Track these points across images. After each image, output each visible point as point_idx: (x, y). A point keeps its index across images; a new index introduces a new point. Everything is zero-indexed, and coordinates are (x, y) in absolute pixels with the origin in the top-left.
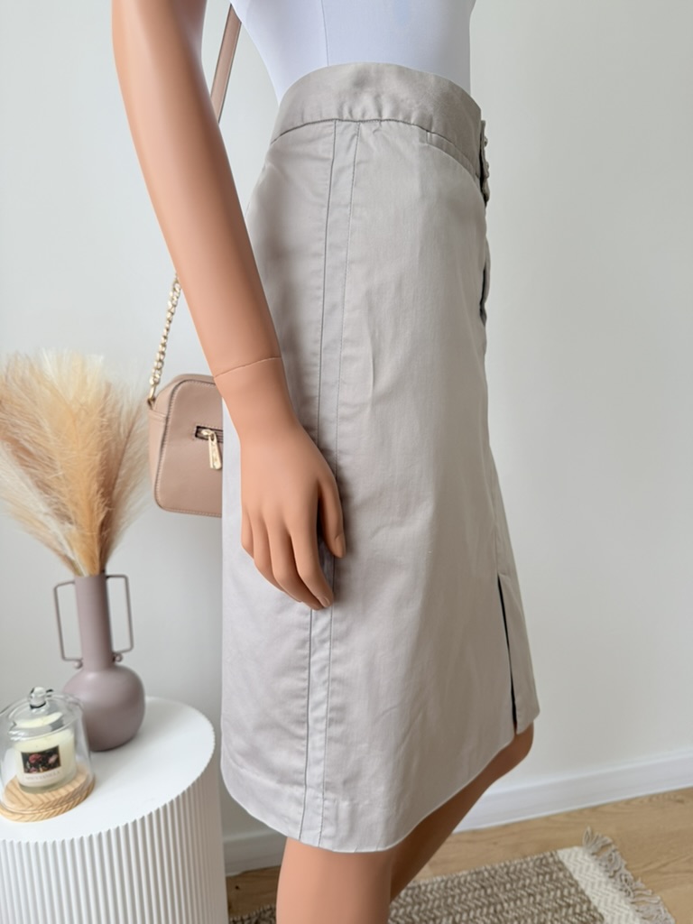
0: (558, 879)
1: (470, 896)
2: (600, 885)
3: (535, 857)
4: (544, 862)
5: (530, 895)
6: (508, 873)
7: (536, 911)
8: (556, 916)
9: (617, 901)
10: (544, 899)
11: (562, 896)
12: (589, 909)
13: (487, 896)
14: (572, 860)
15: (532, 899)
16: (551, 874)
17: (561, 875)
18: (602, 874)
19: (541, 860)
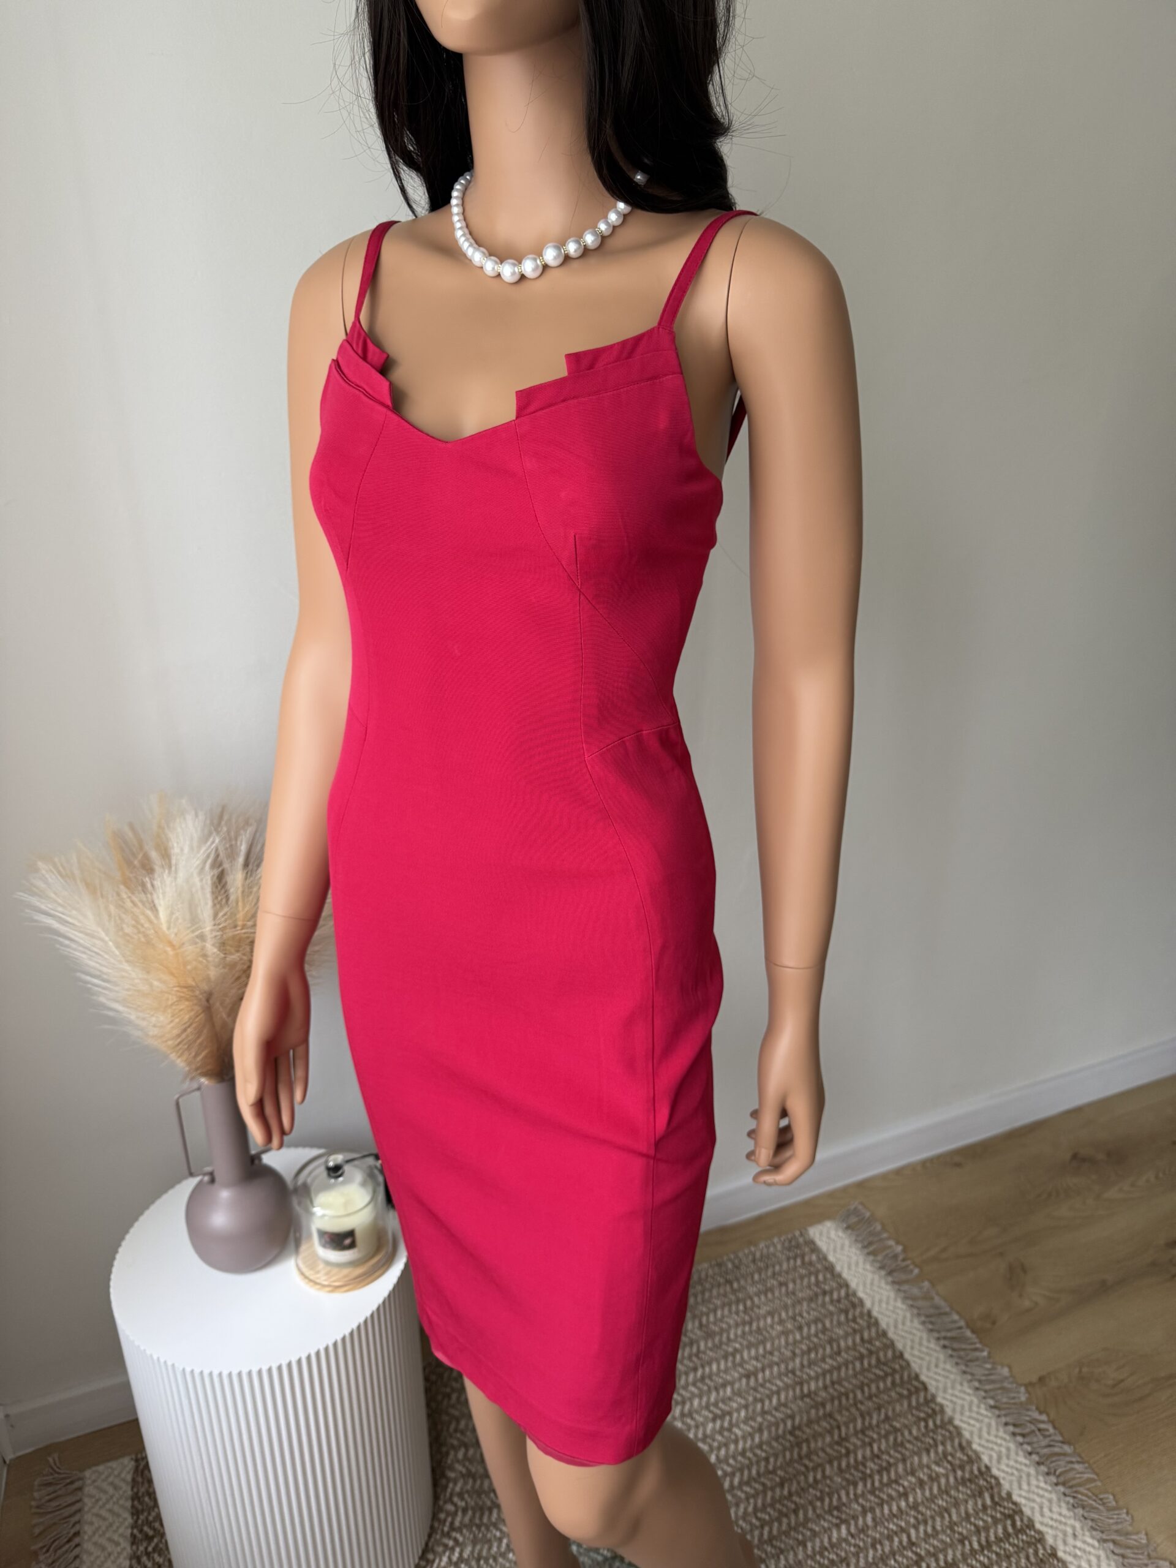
0: (811, 1263)
1: (715, 1292)
2: (857, 1264)
3: (782, 1239)
4: (793, 1243)
5: (781, 1284)
6: (754, 1261)
7: (789, 1302)
8: (813, 1305)
9: (876, 1282)
10: (798, 1287)
11: (817, 1283)
12: (847, 1295)
13: (734, 1291)
14: (824, 1239)
15: (783, 1289)
16: (803, 1256)
17: (814, 1257)
18: (858, 1252)
19: (790, 1242)
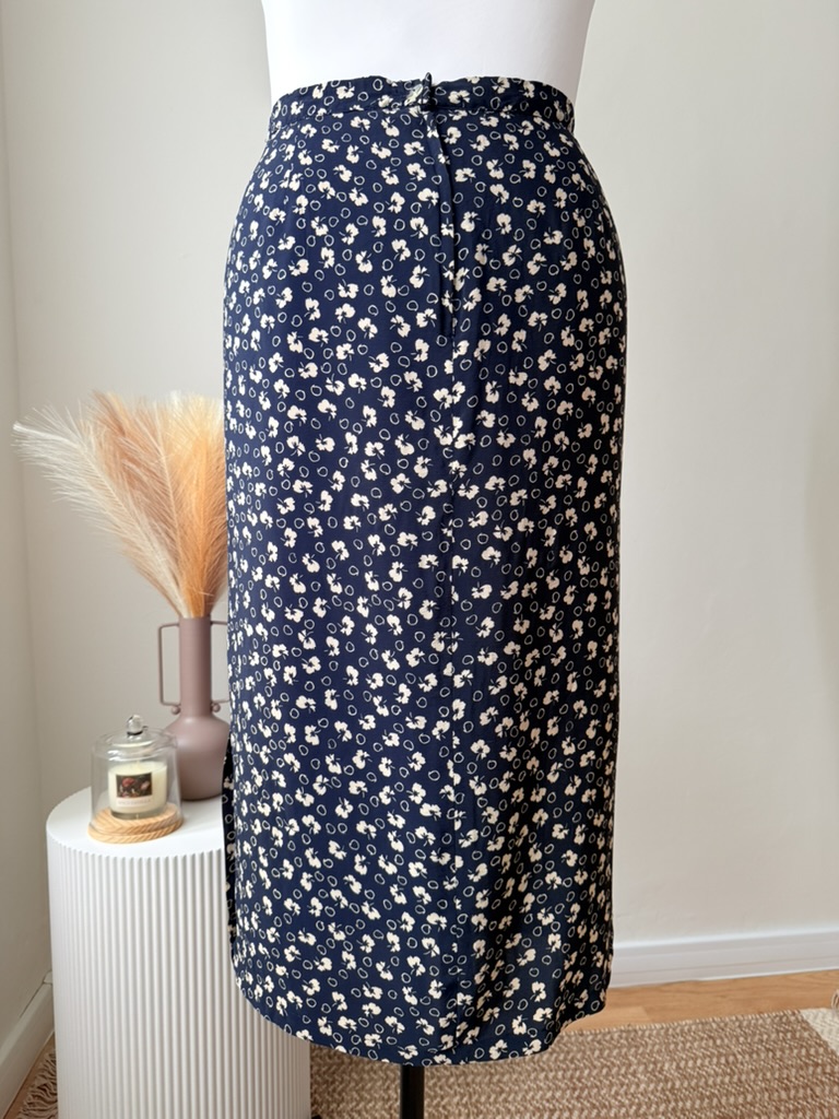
3: (773, 1014)
4: (784, 1020)
10: (786, 1055)
13: (716, 1046)
14: (818, 1021)
16: (794, 1032)
17: (806, 1034)
19: (781, 1018)
